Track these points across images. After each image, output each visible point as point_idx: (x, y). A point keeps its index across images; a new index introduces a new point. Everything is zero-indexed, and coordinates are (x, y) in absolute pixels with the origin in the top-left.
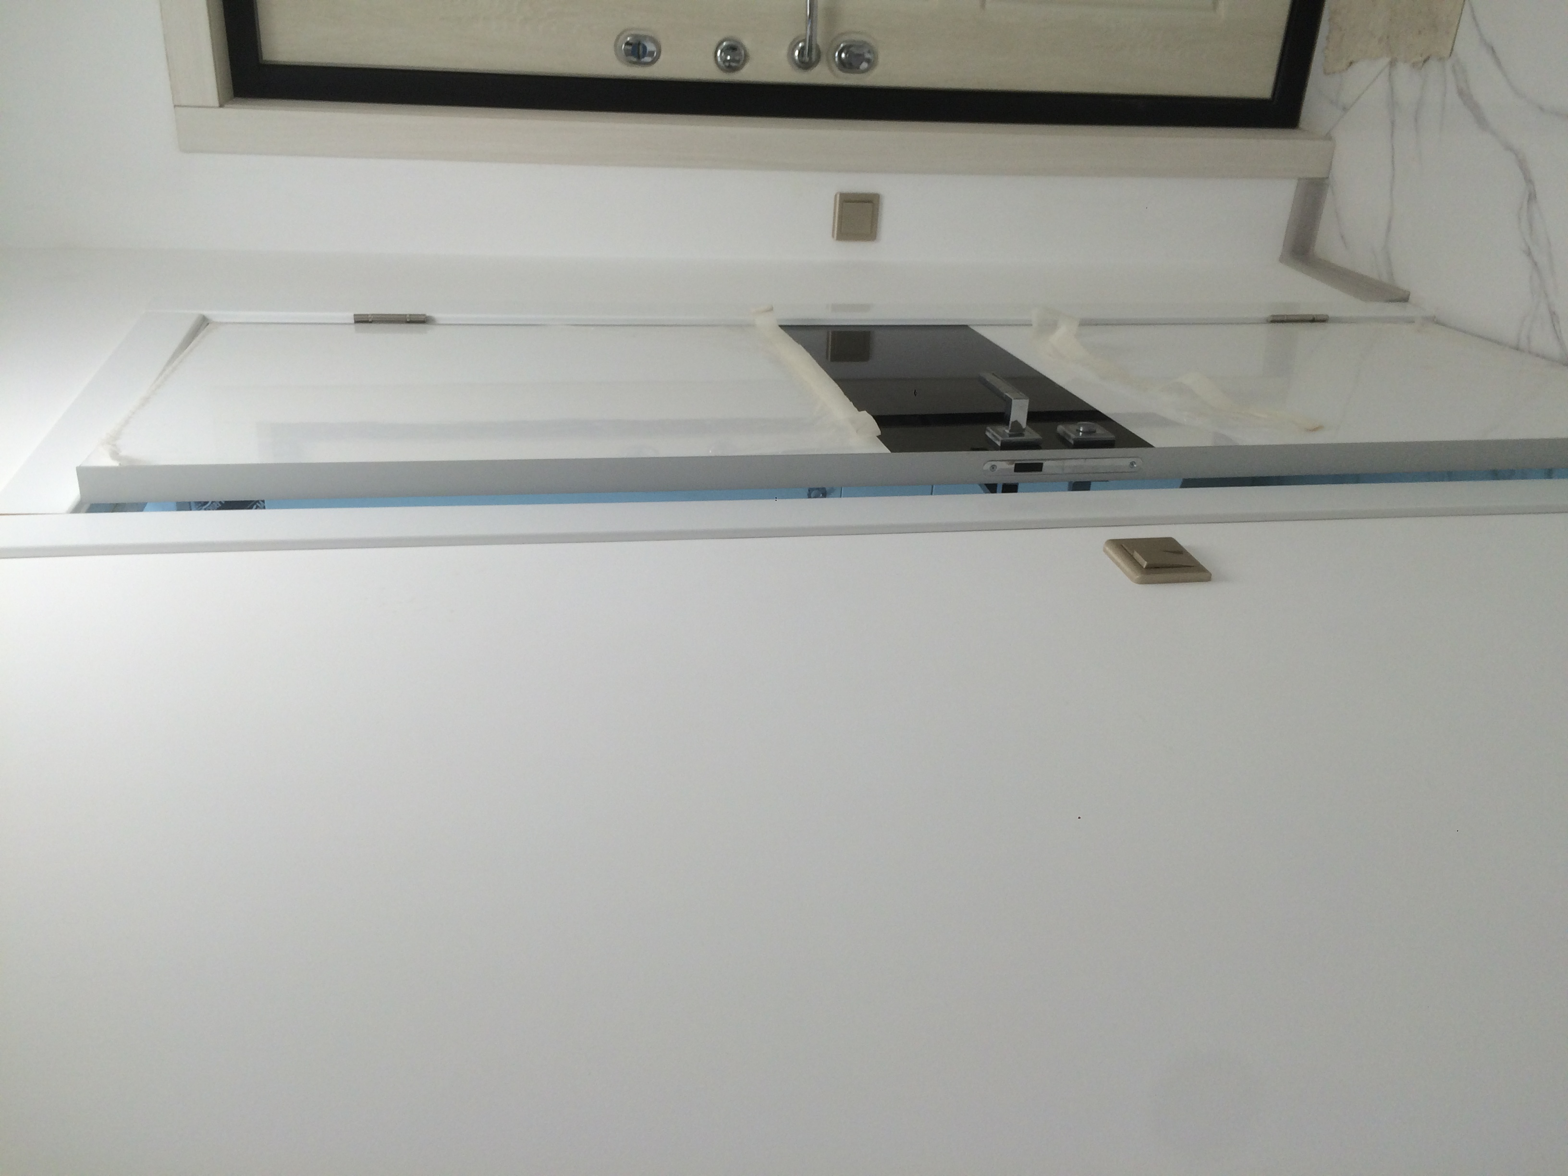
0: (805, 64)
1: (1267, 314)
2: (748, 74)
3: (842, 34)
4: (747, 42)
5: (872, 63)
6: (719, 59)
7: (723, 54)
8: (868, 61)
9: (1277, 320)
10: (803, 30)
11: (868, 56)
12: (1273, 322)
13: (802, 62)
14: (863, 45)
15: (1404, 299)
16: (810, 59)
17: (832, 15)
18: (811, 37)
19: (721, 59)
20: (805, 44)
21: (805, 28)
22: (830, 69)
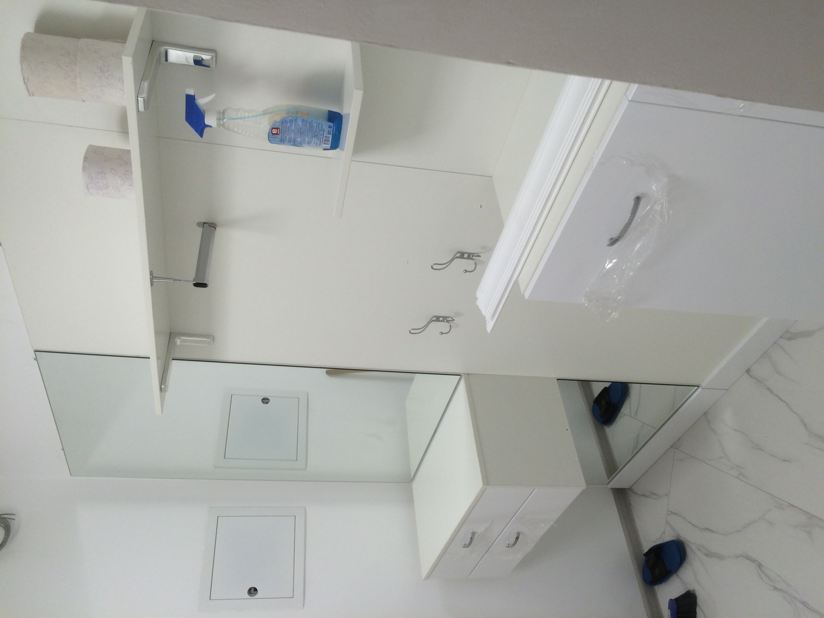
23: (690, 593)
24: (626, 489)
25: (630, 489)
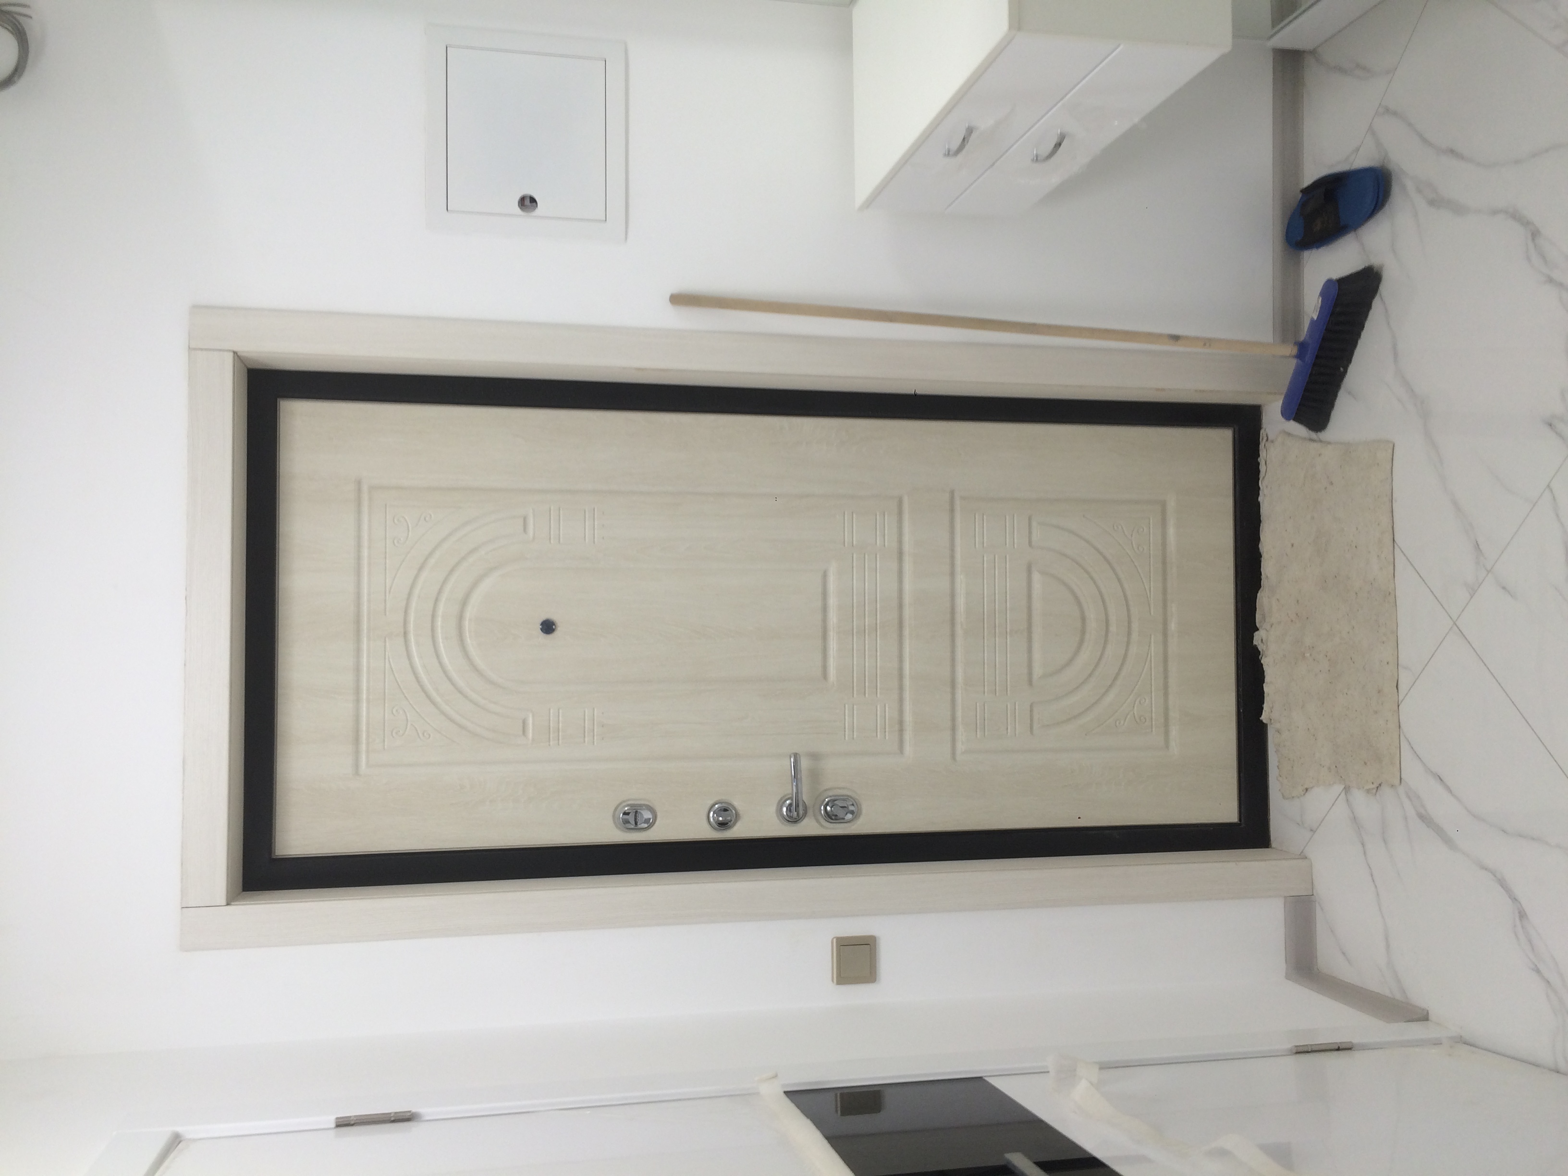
0: (793, 819)
1: (1289, 1045)
2: (739, 831)
3: (826, 790)
4: (738, 803)
5: (856, 814)
6: (712, 820)
7: (715, 815)
8: (852, 812)
9: (1301, 1051)
10: (788, 789)
11: (852, 808)
12: (1298, 1053)
13: (791, 817)
14: (846, 798)
15: (1424, 1017)
16: (798, 814)
17: (816, 776)
18: (797, 793)
19: (714, 819)
20: (792, 800)
21: (790, 787)
22: (818, 821)
23: (1373, 269)
24: (1304, 52)
25: (1313, 52)
